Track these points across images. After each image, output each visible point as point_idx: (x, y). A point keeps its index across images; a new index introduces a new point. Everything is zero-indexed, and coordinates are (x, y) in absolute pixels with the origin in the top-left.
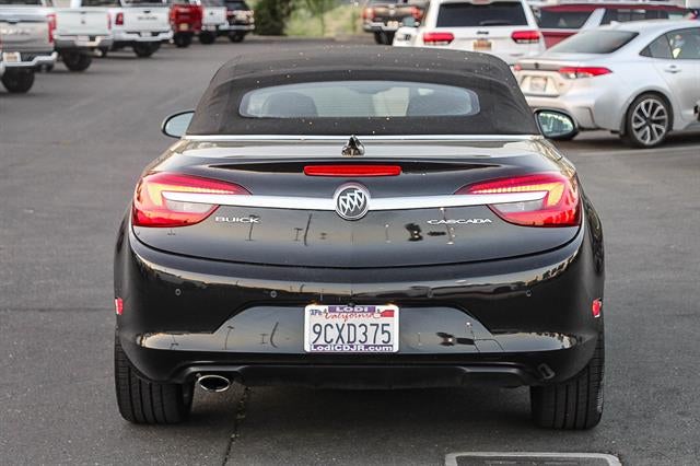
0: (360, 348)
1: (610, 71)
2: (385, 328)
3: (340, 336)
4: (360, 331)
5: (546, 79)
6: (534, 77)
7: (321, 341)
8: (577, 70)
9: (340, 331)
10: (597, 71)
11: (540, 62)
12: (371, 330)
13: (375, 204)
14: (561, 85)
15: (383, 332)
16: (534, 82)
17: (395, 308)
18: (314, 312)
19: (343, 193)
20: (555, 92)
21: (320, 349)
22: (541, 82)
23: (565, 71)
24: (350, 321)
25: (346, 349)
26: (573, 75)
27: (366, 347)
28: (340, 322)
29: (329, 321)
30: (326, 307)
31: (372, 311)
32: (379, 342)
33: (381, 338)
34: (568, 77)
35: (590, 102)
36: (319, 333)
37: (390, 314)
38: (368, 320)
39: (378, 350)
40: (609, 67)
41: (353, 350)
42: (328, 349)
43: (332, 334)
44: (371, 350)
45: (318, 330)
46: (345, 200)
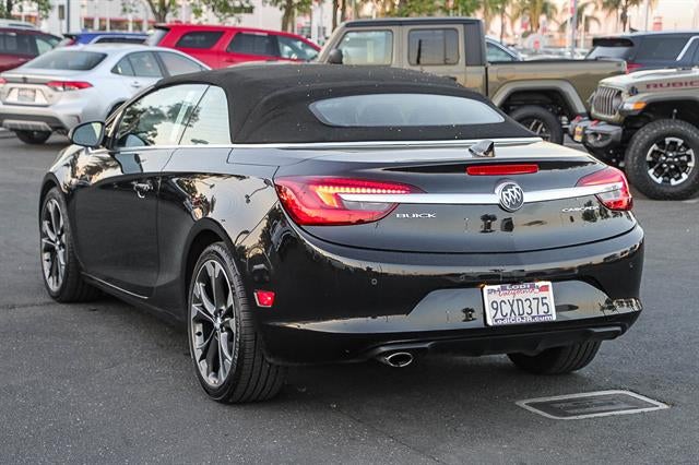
0: (529, 319)
1: (91, 86)
2: (545, 301)
3: (512, 310)
4: (527, 304)
5: (34, 91)
6: (21, 89)
7: (499, 316)
8: (64, 84)
9: (512, 306)
10: (80, 85)
11: (28, 76)
12: (534, 303)
13: (529, 197)
14: (51, 96)
15: (543, 304)
16: (22, 93)
17: (549, 283)
18: (490, 292)
19: (505, 189)
20: (45, 102)
21: (500, 322)
22: (30, 94)
23: (54, 84)
24: (518, 297)
25: (519, 321)
26: (61, 88)
27: (533, 318)
28: (510, 298)
29: (503, 298)
30: (499, 286)
31: (533, 287)
32: (541, 313)
33: (543, 309)
34: (56, 90)
35: (78, 111)
36: (497, 309)
37: (545, 288)
38: (531, 295)
39: (542, 319)
40: (90, 82)
41: (524, 321)
42: (506, 322)
43: (506, 309)
44: (537, 320)
45: (496, 307)
46: (507, 195)
